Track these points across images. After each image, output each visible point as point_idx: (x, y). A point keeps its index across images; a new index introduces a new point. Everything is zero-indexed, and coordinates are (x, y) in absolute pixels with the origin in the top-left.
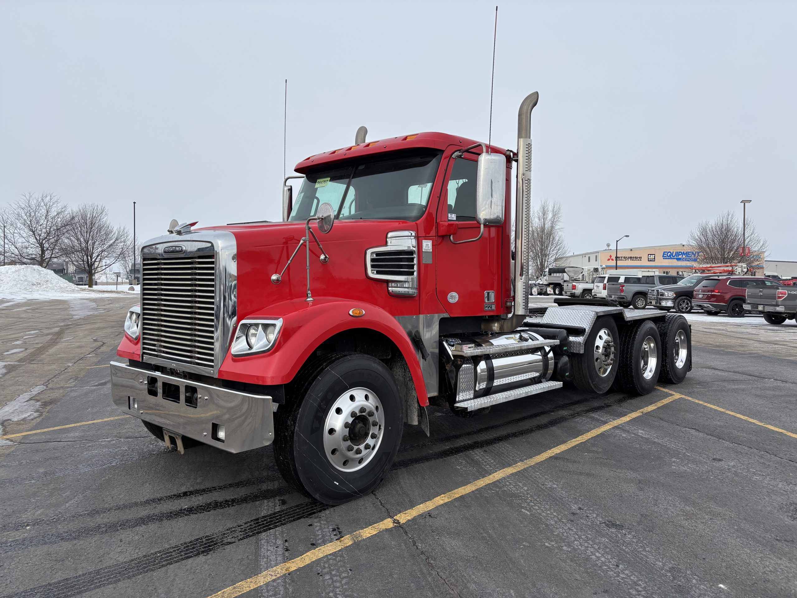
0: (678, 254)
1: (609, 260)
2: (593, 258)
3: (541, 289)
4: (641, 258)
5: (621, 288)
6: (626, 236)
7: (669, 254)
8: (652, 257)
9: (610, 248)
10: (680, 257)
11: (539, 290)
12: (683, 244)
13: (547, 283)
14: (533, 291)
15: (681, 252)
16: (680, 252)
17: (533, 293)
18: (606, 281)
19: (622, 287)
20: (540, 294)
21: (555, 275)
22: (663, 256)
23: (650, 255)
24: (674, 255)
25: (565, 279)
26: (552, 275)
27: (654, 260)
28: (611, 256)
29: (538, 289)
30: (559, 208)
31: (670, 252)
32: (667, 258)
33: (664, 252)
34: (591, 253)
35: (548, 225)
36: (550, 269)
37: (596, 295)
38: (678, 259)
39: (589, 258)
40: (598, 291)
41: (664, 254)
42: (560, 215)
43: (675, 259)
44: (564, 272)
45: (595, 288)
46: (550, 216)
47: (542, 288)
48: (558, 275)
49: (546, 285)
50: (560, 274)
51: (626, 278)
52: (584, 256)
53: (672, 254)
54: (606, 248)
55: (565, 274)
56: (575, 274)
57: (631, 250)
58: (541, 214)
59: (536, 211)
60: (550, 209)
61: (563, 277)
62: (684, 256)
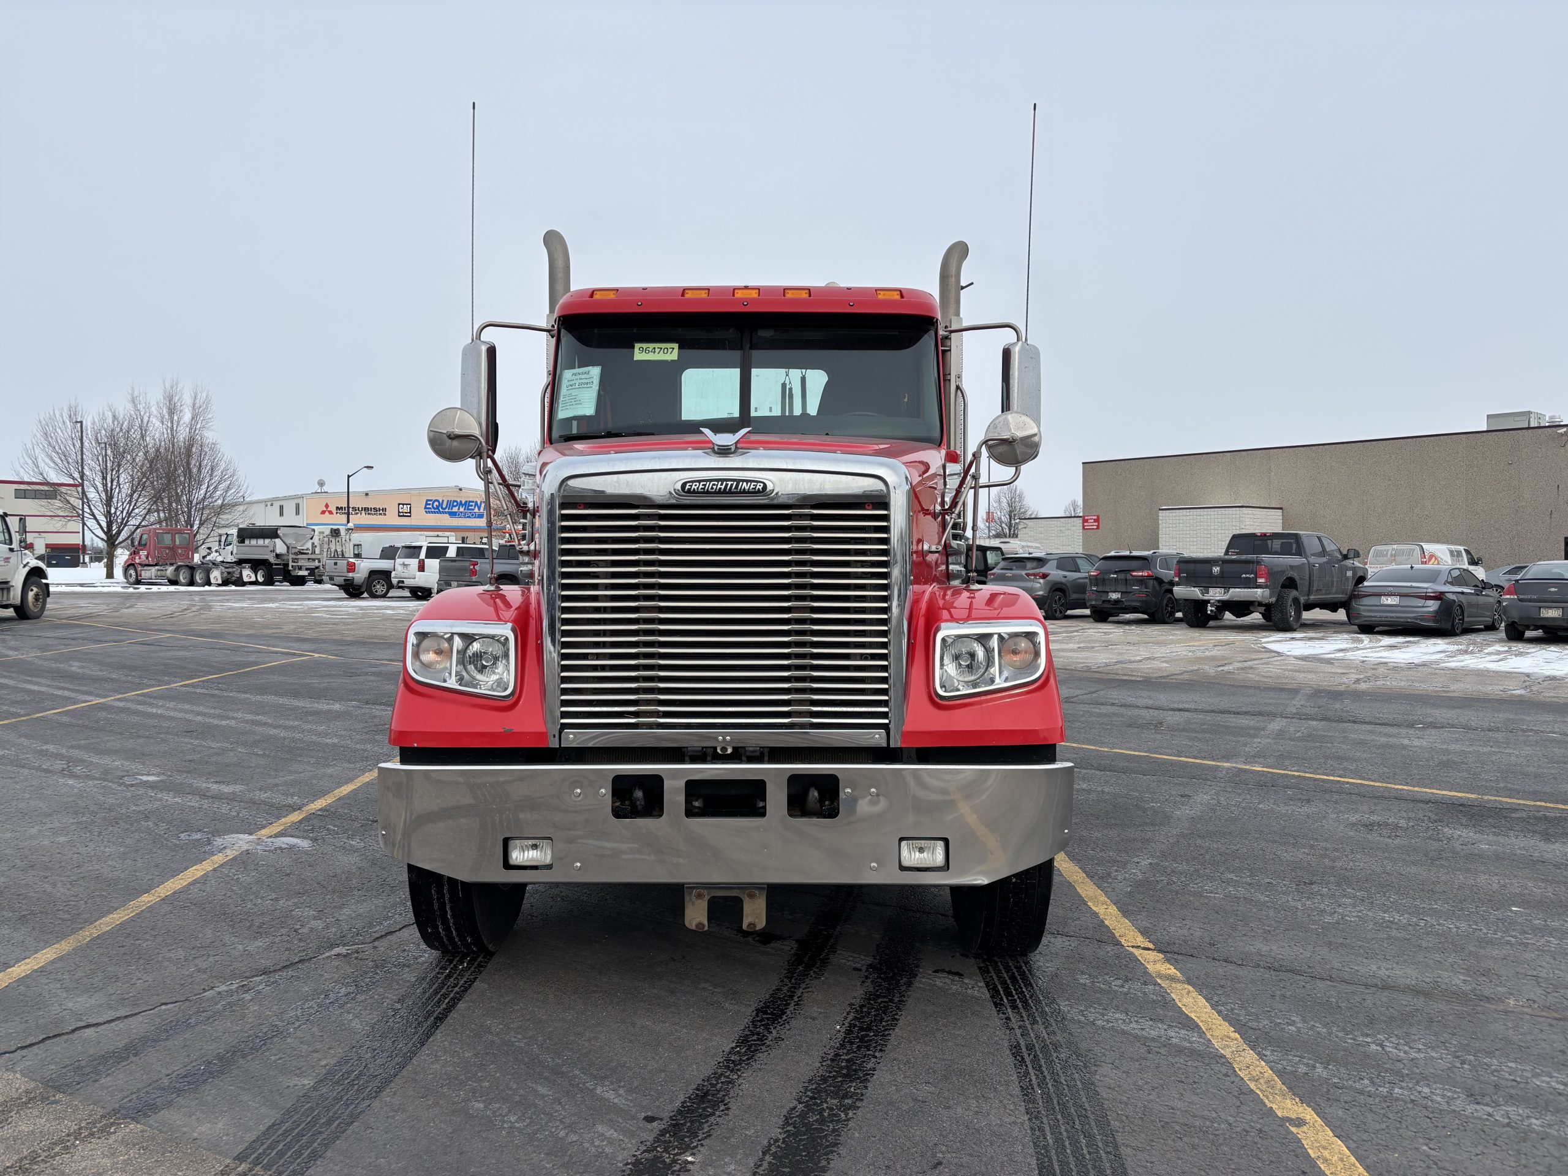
0: (451, 504)
1: (323, 512)
2: (290, 508)
3: (229, 573)
4: (384, 510)
5: (472, 567)
6: (368, 467)
7: (436, 503)
8: (406, 509)
9: (325, 489)
10: (455, 509)
11: (225, 575)
12: (461, 486)
13: (234, 560)
14: (212, 577)
15: (456, 501)
16: (454, 501)
17: (213, 581)
18: (423, 555)
19: (474, 565)
20: (225, 583)
21: (254, 542)
22: (426, 508)
23: (401, 506)
24: (444, 506)
25: (278, 551)
26: (247, 542)
27: (408, 515)
28: (327, 506)
29: (222, 573)
30: (208, 401)
31: (438, 501)
32: (432, 512)
33: (427, 500)
34: (285, 498)
35: (183, 434)
36: (240, 531)
37: (403, 582)
38: (453, 514)
39: (281, 507)
40: (406, 575)
41: (427, 504)
42: (210, 416)
43: (446, 513)
44: (277, 536)
45: (399, 568)
46: (187, 416)
47: (230, 570)
48: (261, 542)
49: (235, 562)
50: (267, 541)
51: (458, 548)
52: (269, 504)
53: (441, 504)
54: (317, 488)
55: (277, 541)
56: (297, 541)
57: (367, 494)
58: (165, 411)
59: (153, 402)
60: (188, 399)
61: (275, 546)
62: (462, 510)
